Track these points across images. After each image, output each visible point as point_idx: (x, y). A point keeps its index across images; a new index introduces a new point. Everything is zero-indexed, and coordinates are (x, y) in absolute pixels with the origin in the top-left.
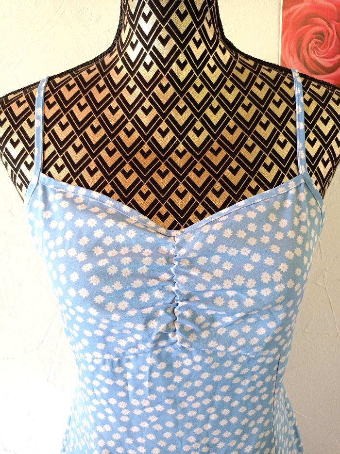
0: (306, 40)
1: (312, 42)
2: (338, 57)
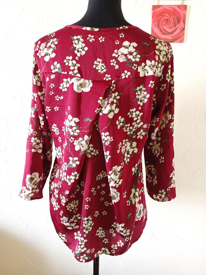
0: (161, 22)
1: (164, 23)
2: (174, 29)
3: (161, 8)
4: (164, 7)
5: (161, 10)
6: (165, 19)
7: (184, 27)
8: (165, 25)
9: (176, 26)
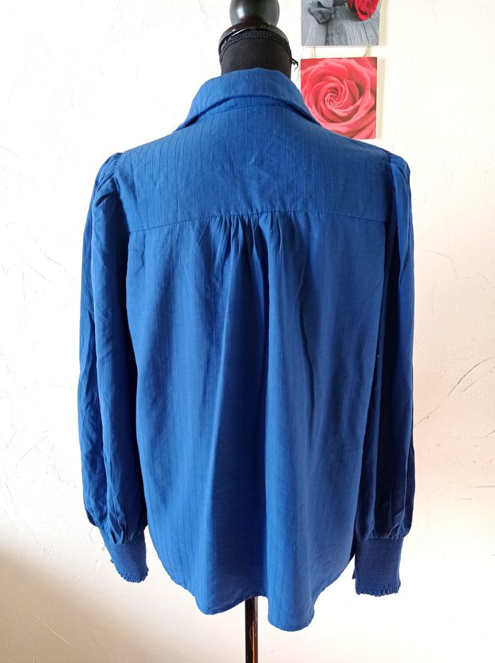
0: (322, 94)
1: (328, 96)
2: (351, 108)
3: (321, 65)
4: (327, 62)
5: (320, 68)
6: (330, 88)
7: (374, 103)
8: (330, 101)
9: (355, 102)
